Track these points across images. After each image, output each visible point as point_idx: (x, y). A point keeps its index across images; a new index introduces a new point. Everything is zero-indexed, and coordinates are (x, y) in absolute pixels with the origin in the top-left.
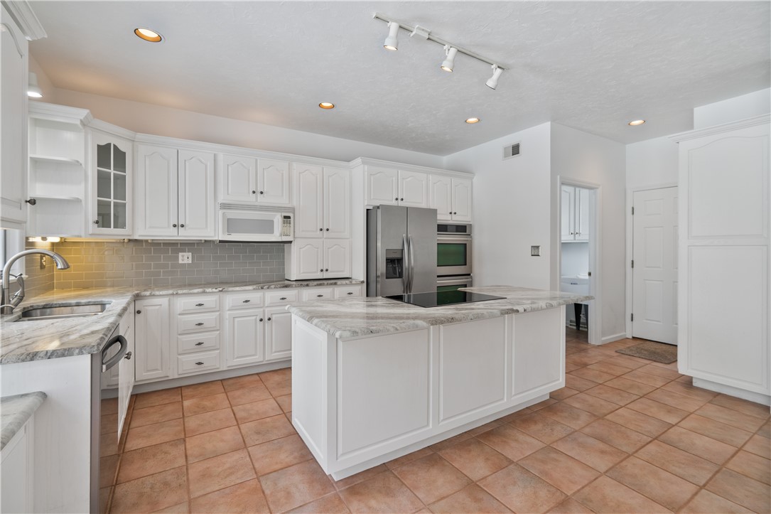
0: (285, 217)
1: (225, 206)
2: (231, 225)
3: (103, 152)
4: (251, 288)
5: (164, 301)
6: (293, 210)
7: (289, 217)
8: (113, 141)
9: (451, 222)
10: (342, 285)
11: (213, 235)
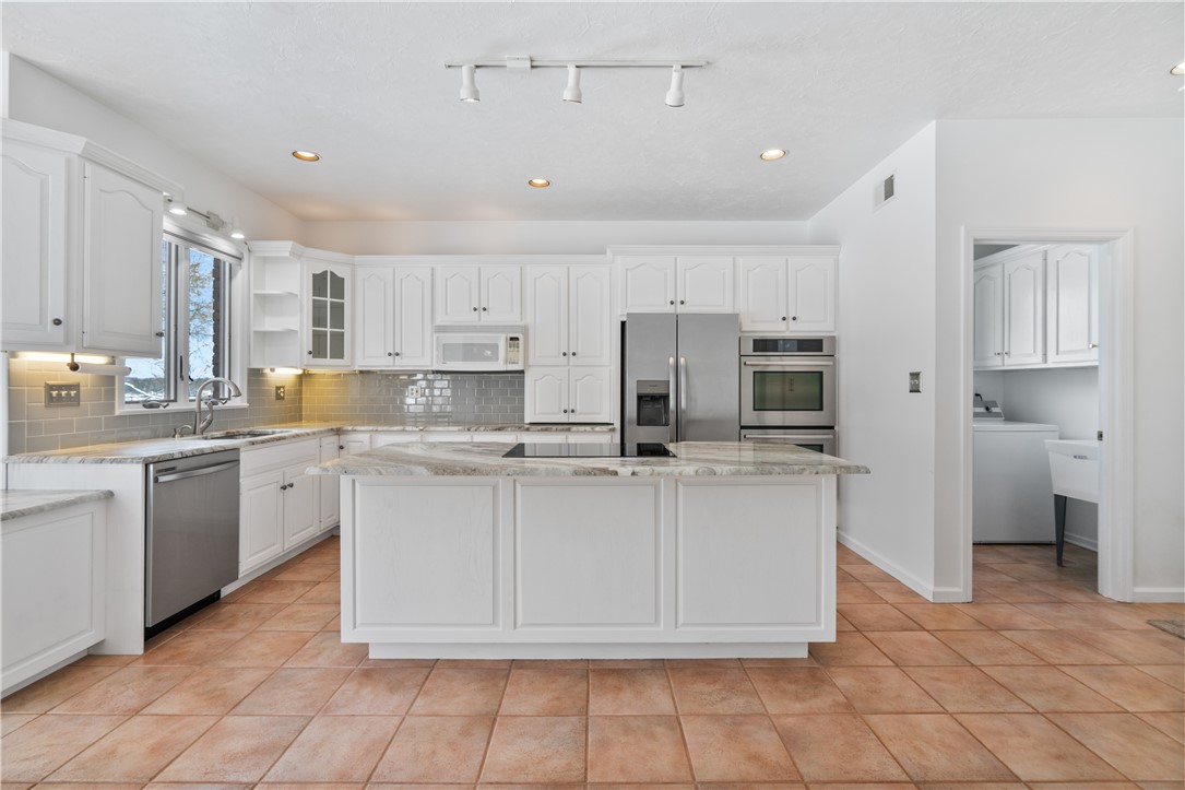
0: (512, 339)
1: (441, 329)
2: (447, 351)
3: (319, 281)
4: (455, 428)
5: (365, 438)
6: (525, 330)
7: (517, 339)
8: (329, 268)
9: (788, 335)
10: (578, 432)
11: (429, 363)
